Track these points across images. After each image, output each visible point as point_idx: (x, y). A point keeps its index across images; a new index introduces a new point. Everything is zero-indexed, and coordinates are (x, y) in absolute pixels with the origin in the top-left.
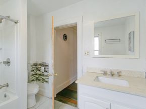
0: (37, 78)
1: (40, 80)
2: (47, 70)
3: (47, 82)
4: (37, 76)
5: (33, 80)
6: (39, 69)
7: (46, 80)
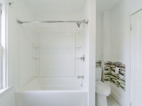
0: (111, 79)
1: (114, 82)
2: (122, 72)
3: (123, 88)
4: (112, 77)
5: (107, 80)
6: (114, 69)
7: (122, 85)
